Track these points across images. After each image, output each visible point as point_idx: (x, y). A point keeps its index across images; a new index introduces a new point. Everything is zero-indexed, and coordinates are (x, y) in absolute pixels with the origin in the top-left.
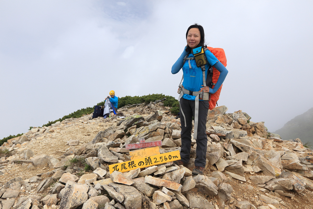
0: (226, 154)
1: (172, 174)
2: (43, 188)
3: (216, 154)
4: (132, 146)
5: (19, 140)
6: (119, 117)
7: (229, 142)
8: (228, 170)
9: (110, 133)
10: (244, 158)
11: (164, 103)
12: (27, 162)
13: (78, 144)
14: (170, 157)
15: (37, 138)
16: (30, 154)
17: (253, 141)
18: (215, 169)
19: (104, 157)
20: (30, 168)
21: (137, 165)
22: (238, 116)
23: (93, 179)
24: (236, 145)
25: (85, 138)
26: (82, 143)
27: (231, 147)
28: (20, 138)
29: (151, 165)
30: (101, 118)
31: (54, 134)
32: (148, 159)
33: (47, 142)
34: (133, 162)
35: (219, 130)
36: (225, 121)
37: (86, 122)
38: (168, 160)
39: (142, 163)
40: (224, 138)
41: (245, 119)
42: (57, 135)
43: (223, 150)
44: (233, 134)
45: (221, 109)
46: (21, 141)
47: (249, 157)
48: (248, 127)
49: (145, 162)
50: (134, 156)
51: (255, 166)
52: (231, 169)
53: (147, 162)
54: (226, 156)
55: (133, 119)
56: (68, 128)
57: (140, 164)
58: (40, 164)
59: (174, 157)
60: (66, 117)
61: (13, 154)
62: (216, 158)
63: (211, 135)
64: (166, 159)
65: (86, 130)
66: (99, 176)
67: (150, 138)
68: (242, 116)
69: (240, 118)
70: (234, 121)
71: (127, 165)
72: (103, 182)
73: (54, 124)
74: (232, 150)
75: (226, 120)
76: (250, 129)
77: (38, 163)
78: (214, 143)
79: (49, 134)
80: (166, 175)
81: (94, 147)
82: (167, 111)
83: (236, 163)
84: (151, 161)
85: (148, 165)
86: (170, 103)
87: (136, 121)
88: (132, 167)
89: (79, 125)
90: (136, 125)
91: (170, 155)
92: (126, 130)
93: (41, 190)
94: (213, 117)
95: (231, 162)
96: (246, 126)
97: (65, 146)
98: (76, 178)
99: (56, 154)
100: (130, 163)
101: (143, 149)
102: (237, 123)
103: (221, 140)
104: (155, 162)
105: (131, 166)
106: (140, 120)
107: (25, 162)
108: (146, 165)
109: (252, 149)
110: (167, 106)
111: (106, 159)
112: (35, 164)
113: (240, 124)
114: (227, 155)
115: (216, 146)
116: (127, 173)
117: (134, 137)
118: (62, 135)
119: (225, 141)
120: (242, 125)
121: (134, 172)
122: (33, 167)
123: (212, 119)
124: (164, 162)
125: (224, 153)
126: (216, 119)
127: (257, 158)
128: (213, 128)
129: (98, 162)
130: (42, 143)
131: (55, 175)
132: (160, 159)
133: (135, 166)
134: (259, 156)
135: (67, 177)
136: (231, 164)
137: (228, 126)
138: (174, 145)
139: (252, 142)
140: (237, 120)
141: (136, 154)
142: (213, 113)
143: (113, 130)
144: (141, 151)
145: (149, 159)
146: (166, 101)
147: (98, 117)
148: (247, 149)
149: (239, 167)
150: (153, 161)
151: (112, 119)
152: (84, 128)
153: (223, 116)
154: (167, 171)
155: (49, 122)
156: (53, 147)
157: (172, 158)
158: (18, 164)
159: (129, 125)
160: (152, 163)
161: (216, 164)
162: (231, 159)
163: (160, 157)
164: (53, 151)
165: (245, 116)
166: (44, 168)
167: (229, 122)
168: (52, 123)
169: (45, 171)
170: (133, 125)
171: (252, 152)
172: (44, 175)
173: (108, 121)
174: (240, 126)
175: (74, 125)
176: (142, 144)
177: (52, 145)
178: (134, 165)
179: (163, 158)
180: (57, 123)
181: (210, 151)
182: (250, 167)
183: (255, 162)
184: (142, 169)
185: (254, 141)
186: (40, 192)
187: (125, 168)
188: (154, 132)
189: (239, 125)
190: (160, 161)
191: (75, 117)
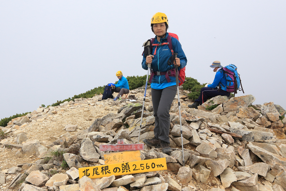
0: (238, 163)
1: (152, 188)
2: (14, 184)
3: (222, 163)
4: (107, 148)
5: (20, 120)
6: (129, 101)
7: (246, 147)
8: (237, 186)
9: (108, 121)
10: (262, 172)
11: (183, 85)
12: (17, 147)
13: (76, 130)
14: (153, 165)
15: (37, 120)
16: (23, 138)
17: (280, 146)
18: (218, 183)
19: (84, 154)
20: (17, 155)
21: (112, 171)
22: (268, 110)
23: (62, 182)
24: (253, 152)
25: (85, 123)
26: (80, 129)
27: (246, 154)
28: (21, 118)
29: (129, 173)
30: (111, 100)
31: (55, 116)
32: (125, 165)
33: (46, 125)
34: (107, 168)
35: (234, 129)
36: (249, 116)
37: (93, 104)
38: (151, 169)
39: (118, 170)
40: (241, 140)
41: (278, 114)
42: (58, 118)
43: (235, 158)
44: (253, 135)
45: (246, 99)
46: (22, 122)
47: (271, 170)
48: (279, 125)
49: (121, 168)
50: (109, 160)
51: (276, 185)
52: (240, 186)
53: (124, 168)
54: (237, 165)
55: (132, 108)
56: (73, 110)
57: (115, 171)
58: (28, 151)
59: (159, 166)
60: (76, 97)
61: (8, 137)
62: (221, 168)
63: (222, 135)
64: (148, 167)
65: (90, 113)
66: (70, 178)
67: (146, 133)
68: (273, 110)
69: (270, 113)
70: (261, 115)
71: (99, 171)
72: (71, 187)
73: (62, 104)
74: (247, 157)
75: (250, 114)
76: (282, 128)
77: (26, 149)
78: (225, 146)
79: (51, 116)
80: (144, 189)
81: (86, 136)
82: (184, 96)
83: (248, 178)
84: (129, 169)
85: (125, 173)
86: (190, 86)
87: (135, 110)
88: (106, 173)
89: (85, 107)
90: (134, 115)
91: (153, 163)
92: (124, 120)
93: (12, 186)
94: (234, 109)
95: (242, 176)
96: (278, 123)
97: (63, 131)
98: (45, 178)
99: (50, 140)
100: (104, 168)
101: (121, 153)
102: (265, 118)
103: (235, 141)
104: (134, 170)
105: (104, 171)
106: (140, 110)
107: (15, 147)
108: (123, 172)
109: (276, 159)
110: (187, 90)
111: (85, 157)
112: (23, 151)
113: (269, 120)
114: (240, 165)
115: (225, 150)
116: (99, 179)
117: (123, 132)
118: (63, 118)
119: (240, 143)
120: (272, 122)
121: (106, 180)
122: (21, 154)
123: (234, 110)
124: (146, 170)
125: (236, 161)
126: (238, 111)
127: (281, 174)
128: (229, 126)
129: (74, 160)
130: (41, 126)
131: (29, 170)
132: (141, 166)
133: (109, 172)
134: (284, 171)
135: (34, 176)
136: (240, 179)
137: (251, 122)
138: (173, 144)
139: (279, 148)
140: (266, 114)
141: (112, 158)
142: (236, 104)
143: (112, 118)
144: (118, 154)
145: (127, 165)
146: (186, 84)
147: (108, 99)
148: (269, 159)
149: (250, 185)
150: (132, 168)
151: (121, 102)
152: (89, 111)
153: (246, 109)
154: (146, 184)
155: (58, 101)
156: (49, 131)
157: (156, 166)
158: (9, 148)
159: (128, 114)
160: (130, 171)
161: (221, 176)
162: (243, 170)
163: (141, 165)
164: (47, 136)
165: (277, 110)
166: (31, 157)
167: (254, 117)
168: (61, 102)
169: (31, 159)
170: (132, 114)
171: (275, 163)
172: (24, 166)
173: (116, 104)
174: (269, 123)
175: (79, 106)
176: (119, 145)
177: (50, 129)
178: (108, 170)
179: (145, 166)
180: (65, 103)
181: (217, 156)
182: (270, 185)
183: (277, 178)
184: (117, 177)
185: (283, 147)
186: (11, 188)
187: (97, 173)
188: (152, 126)
189: (267, 121)
190: (140, 169)
191: (85, 97)
